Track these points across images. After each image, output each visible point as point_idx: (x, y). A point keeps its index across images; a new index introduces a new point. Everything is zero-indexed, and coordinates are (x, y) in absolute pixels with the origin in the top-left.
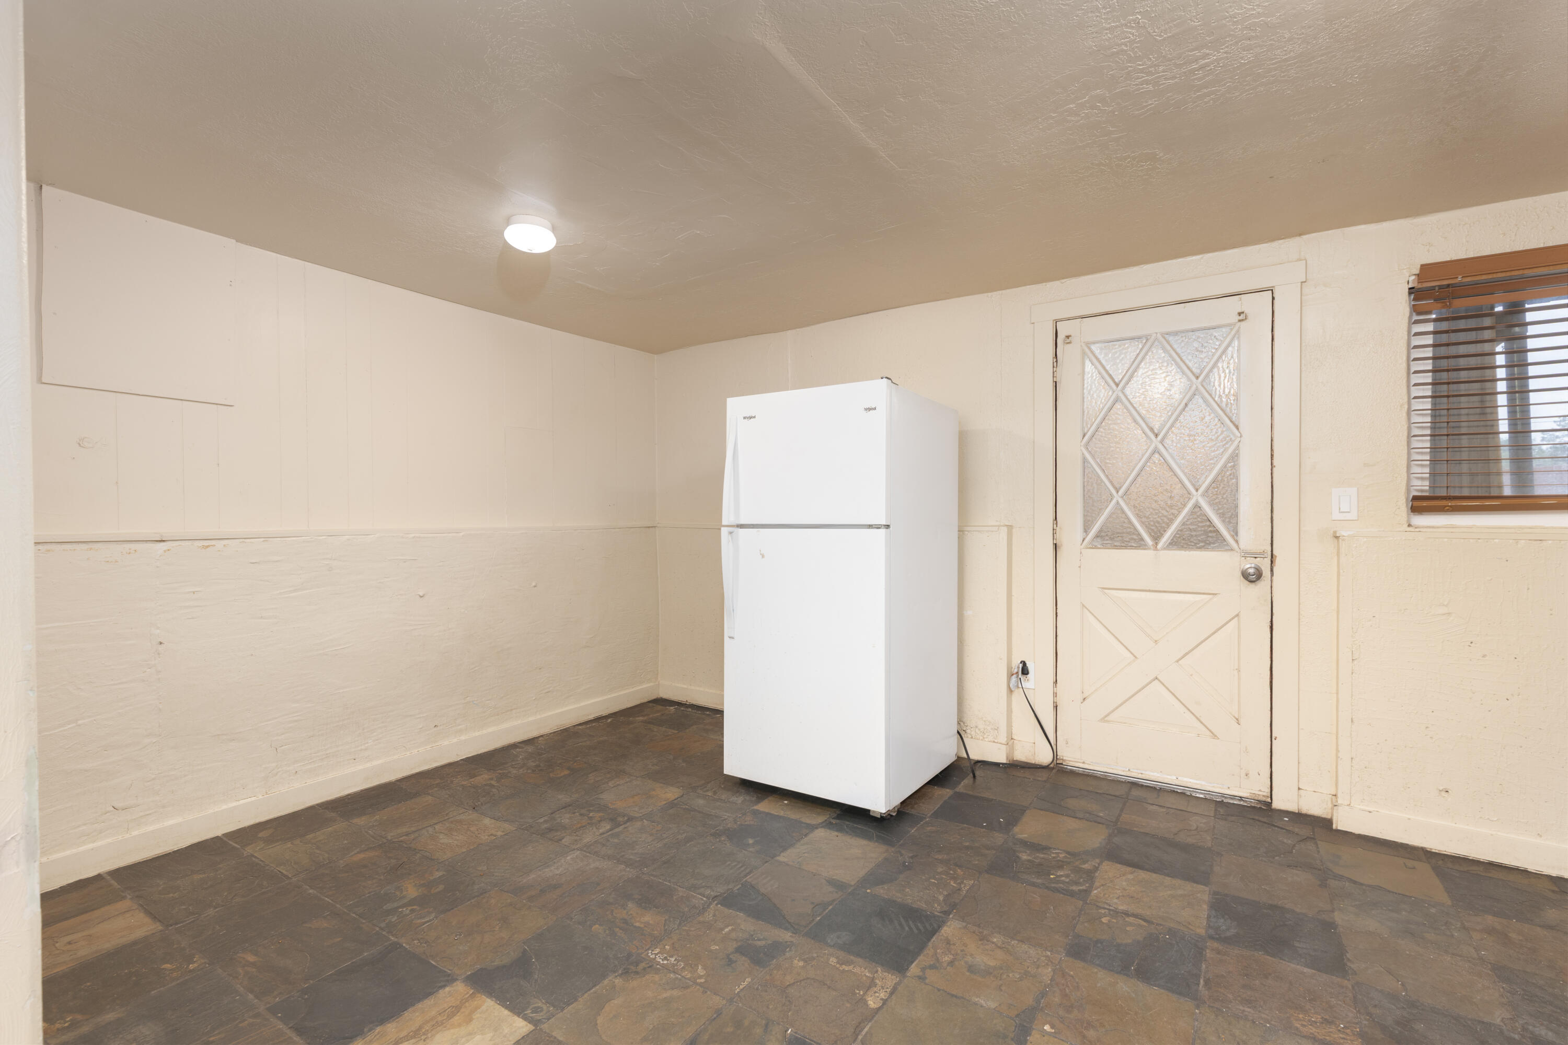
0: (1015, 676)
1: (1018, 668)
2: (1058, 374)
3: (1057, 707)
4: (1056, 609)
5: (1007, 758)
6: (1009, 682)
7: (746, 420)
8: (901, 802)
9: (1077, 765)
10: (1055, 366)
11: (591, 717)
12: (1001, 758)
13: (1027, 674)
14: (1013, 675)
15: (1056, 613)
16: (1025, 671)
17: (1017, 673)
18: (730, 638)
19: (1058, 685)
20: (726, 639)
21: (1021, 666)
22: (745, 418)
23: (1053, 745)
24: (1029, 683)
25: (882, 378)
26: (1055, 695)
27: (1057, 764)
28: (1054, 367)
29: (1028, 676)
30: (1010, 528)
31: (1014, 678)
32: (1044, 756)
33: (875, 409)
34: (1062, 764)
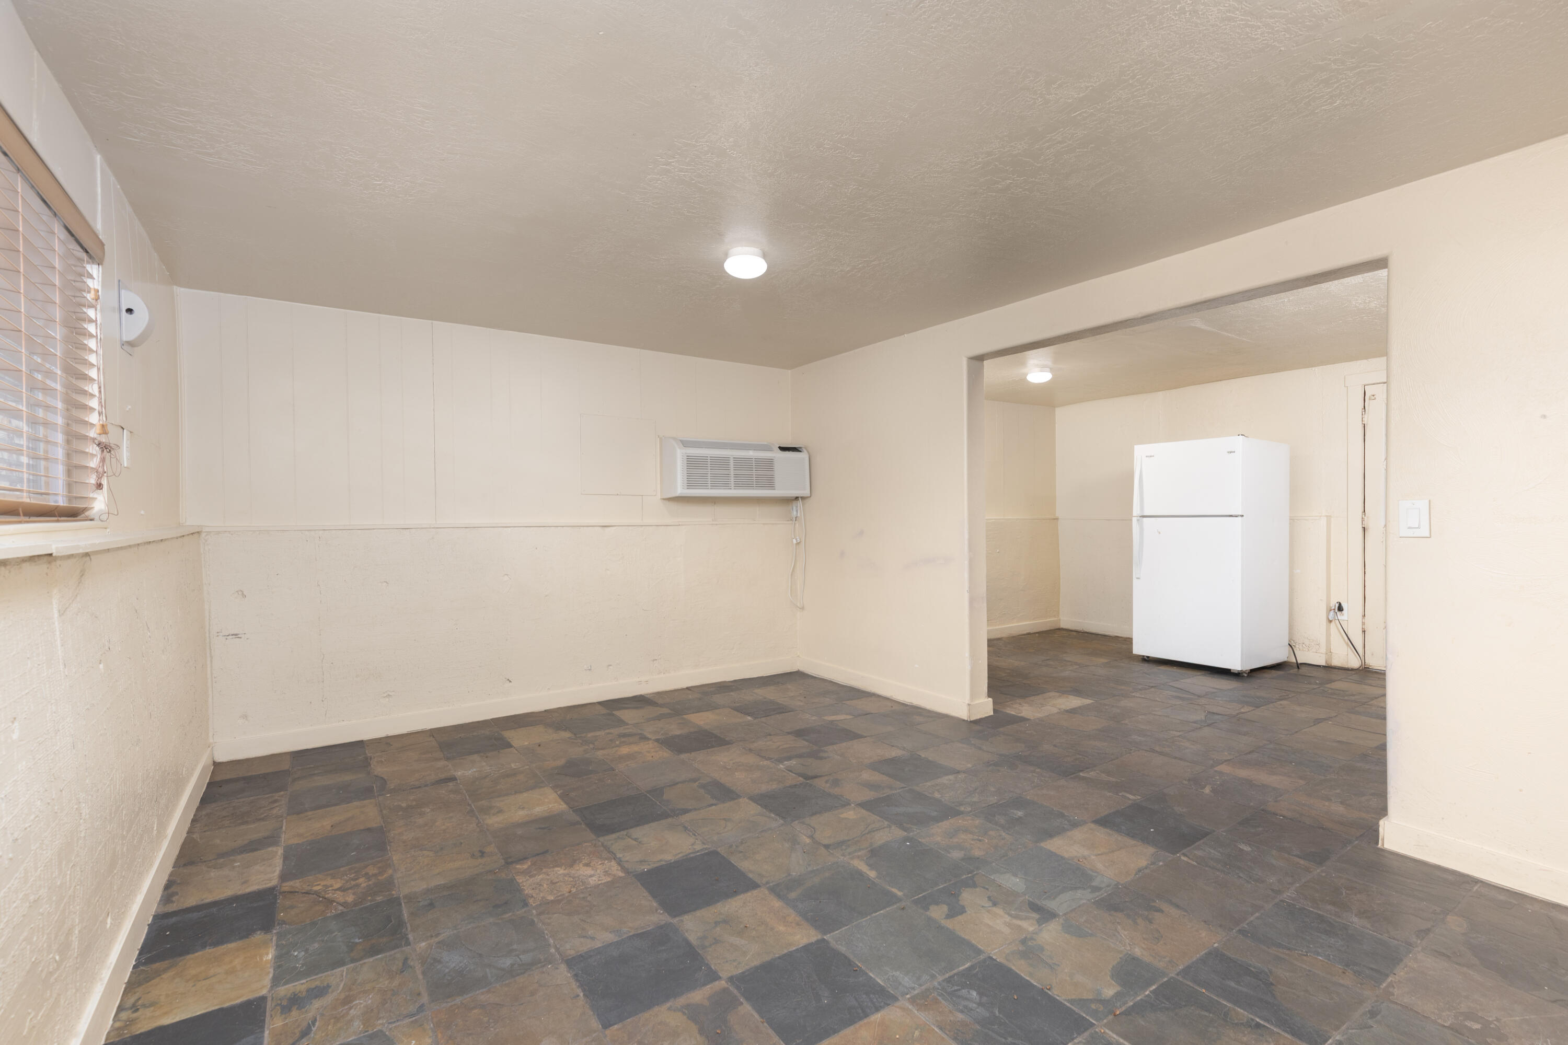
0: (1332, 611)
1: (1335, 606)
2: (1365, 419)
3: (1365, 631)
4: (1365, 569)
5: (1326, 662)
6: (1329, 614)
7: (1148, 458)
8: (1251, 668)
9: (1380, 668)
10: (1364, 414)
11: (1025, 632)
12: (1323, 663)
13: (1342, 610)
14: (1331, 610)
15: (1365, 572)
16: (1340, 608)
17: (1334, 609)
18: (1137, 578)
19: (1366, 618)
20: (1135, 580)
21: (1337, 605)
22: (1147, 457)
23: (1361, 657)
24: (1343, 617)
25: (1239, 435)
26: (1363, 624)
27: (1365, 668)
28: (1362, 414)
29: (1343, 612)
30: (1329, 517)
31: (1332, 613)
32: (1355, 663)
33: (1234, 452)
34: (1368, 668)
